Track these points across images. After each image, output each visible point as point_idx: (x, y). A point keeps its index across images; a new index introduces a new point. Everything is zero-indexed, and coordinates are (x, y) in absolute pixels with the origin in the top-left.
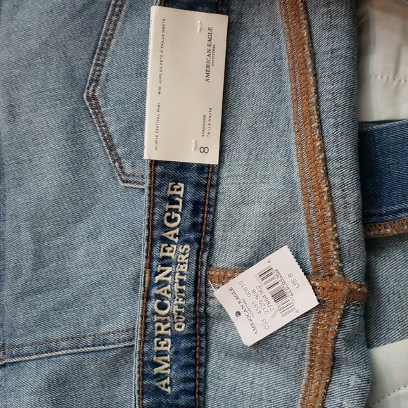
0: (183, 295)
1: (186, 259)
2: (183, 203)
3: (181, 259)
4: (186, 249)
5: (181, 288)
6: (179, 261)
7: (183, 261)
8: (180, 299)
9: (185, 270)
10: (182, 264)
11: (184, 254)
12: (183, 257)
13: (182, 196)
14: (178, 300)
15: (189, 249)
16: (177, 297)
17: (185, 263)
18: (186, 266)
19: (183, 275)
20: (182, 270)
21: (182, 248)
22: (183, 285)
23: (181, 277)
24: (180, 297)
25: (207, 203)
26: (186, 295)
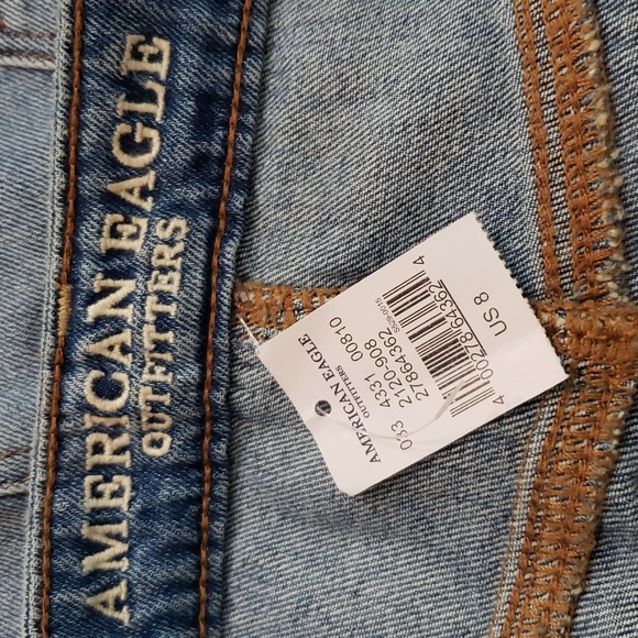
0: (168, 357)
1: (176, 257)
2: (167, 98)
3: (161, 257)
4: (177, 230)
5: (162, 337)
6: (155, 262)
7: (166, 262)
8: (160, 369)
9: (174, 289)
10: (164, 270)
11: (171, 243)
12: (169, 252)
13: (163, 76)
14: (152, 371)
15: (185, 230)
16: (149, 364)
17: (172, 268)
18: (176, 276)
19: (168, 303)
20: (163, 286)
21: (165, 226)
22: (166, 331)
23: (162, 308)
24: (159, 362)
25: (236, 99)
26: (175, 357)
